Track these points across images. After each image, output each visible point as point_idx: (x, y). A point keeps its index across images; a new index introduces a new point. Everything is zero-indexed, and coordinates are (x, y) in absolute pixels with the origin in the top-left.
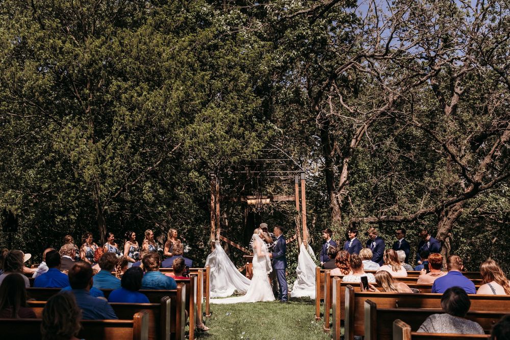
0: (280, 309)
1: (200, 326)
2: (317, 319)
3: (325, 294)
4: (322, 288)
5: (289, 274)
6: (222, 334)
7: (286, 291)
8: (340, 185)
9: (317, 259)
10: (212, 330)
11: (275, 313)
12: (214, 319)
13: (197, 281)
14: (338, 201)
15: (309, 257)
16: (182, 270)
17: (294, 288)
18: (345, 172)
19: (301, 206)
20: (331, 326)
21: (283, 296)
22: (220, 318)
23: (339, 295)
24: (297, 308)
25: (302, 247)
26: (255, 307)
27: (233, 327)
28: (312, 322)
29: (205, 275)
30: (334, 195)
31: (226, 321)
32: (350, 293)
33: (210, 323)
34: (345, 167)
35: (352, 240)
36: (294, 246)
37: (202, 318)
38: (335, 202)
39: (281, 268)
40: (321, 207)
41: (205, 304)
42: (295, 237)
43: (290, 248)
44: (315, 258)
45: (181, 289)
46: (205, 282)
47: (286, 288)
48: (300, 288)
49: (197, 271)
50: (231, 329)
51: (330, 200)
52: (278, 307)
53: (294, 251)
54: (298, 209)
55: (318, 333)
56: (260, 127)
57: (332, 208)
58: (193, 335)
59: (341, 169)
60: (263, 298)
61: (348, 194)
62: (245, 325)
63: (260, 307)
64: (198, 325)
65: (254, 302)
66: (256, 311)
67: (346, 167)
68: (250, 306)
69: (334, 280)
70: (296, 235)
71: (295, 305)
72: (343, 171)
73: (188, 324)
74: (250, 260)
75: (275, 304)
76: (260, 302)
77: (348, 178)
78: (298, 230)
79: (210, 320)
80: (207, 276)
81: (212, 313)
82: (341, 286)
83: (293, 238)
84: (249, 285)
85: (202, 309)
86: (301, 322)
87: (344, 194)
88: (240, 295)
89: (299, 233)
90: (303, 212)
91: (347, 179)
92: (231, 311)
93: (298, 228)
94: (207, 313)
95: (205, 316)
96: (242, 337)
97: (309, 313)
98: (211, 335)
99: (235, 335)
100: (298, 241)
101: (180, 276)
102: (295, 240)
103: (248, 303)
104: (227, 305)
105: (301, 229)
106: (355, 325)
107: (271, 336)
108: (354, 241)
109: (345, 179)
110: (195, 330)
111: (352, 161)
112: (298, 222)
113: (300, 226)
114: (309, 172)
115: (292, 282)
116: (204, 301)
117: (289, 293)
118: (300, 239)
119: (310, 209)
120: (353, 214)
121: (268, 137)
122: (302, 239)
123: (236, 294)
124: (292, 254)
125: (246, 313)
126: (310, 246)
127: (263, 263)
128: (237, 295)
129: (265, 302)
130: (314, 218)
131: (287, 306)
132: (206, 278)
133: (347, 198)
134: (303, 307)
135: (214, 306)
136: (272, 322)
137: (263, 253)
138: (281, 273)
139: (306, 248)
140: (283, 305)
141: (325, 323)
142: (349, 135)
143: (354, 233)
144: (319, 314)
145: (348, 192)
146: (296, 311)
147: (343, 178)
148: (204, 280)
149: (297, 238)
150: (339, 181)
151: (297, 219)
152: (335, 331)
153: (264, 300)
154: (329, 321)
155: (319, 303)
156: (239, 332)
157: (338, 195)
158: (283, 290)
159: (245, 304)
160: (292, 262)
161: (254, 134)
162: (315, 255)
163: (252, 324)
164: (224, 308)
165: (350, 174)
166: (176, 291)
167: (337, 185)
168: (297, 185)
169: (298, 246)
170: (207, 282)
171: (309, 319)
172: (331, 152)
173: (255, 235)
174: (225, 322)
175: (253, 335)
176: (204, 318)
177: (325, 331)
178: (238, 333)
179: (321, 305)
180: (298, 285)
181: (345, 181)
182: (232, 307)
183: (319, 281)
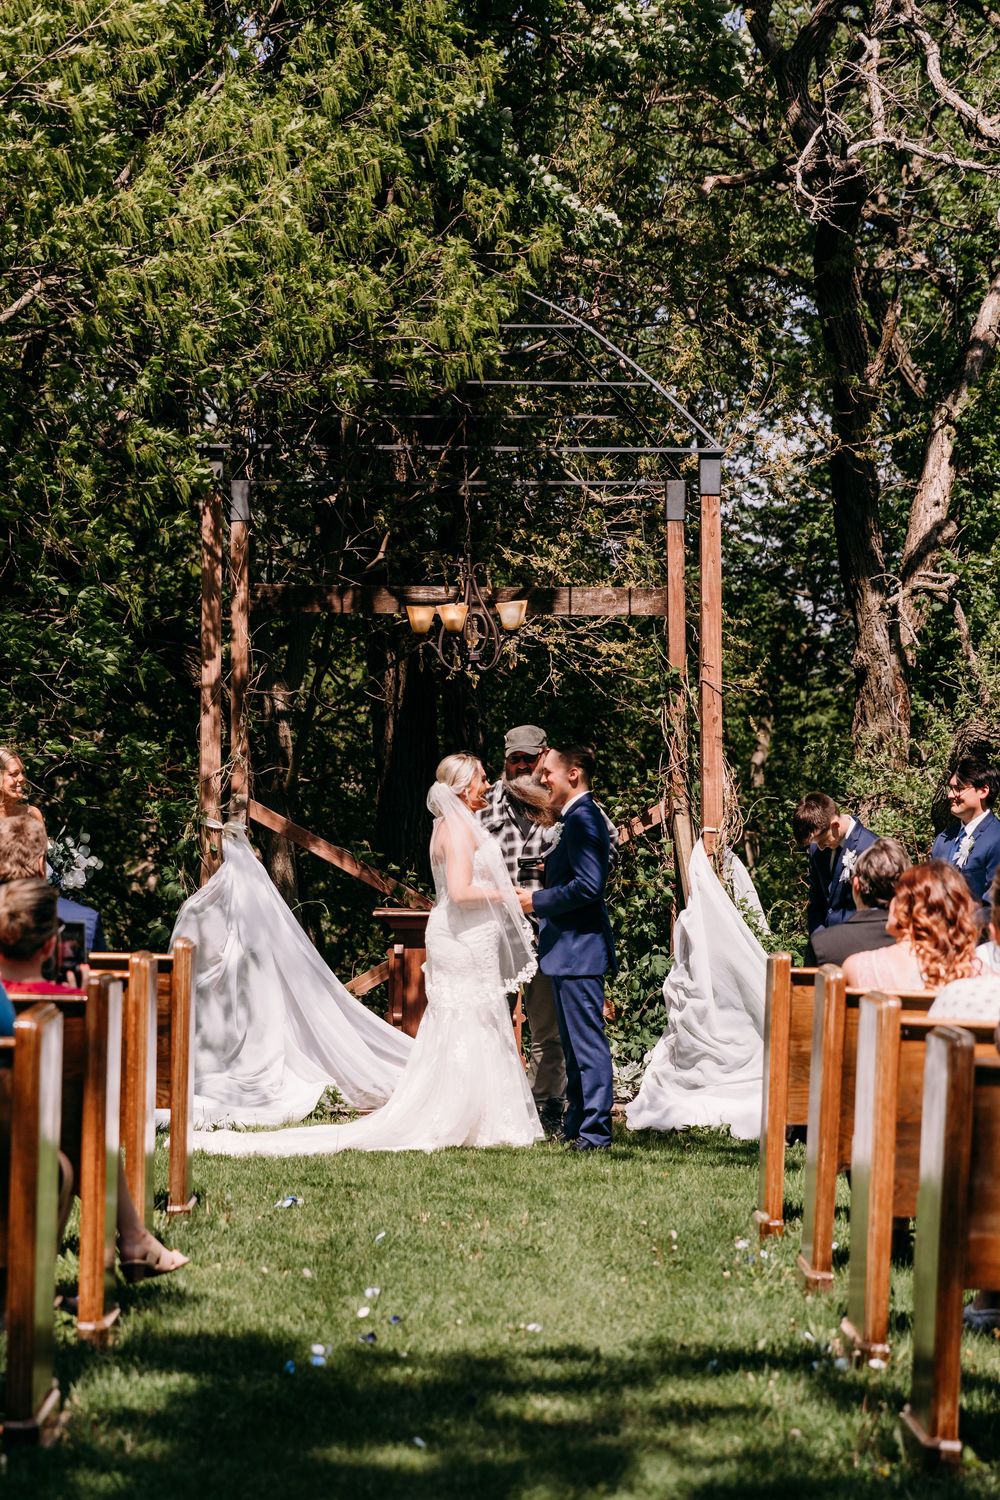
0: (571, 1184)
1: (137, 1251)
2: (766, 1230)
3: (815, 1098)
4: (799, 1064)
5: (619, 1010)
6: (256, 1294)
7: (602, 1089)
8: (912, 544)
9: (774, 928)
10: (205, 1273)
11: (542, 1198)
12: (211, 1225)
13: (125, 1015)
14: (893, 630)
15: (733, 918)
16: (42, 946)
17: (647, 1082)
18: (939, 477)
19: (694, 648)
20: (841, 1258)
21: (589, 1121)
22: (247, 1220)
23: (891, 1085)
24: (659, 1180)
25: (697, 865)
26: (432, 1173)
27: (317, 1263)
28: (741, 1244)
29: (167, 993)
30: (873, 599)
31: (276, 1233)
32: (953, 1065)
33: (193, 1241)
34: (942, 448)
35: (970, 829)
36: (651, 861)
37: (149, 1217)
38: (880, 638)
39: (583, 971)
40: (800, 679)
41: (162, 1157)
42: (658, 813)
43: (630, 874)
44: (764, 924)
45: (38, 1035)
46: (165, 1029)
47: (605, 1081)
48: (678, 1082)
49: (123, 965)
50: (307, 1273)
51: (850, 635)
52: (560, 1174)
53: (651, 891)
54: (678, 662)
55: (770, 1297)
56: (488, 205)
57: (862, 673)
58: (100, 1294)
59: (912, 460)
60: (474, 1130)
61: (951, 591)
62: (380, 1255)
63: (460, 1171)
64: (128, 1249)
65: (428, 1146)
66: (441, 1188)
67: (948, 449)
68: (409, 1169)
69: (867, 1013)
70: (662, 804)
71: (651, 1164)
72: (930, 469)
73: (74, 1245)
74: (414, 933)
75: (545, 1161)
76: (463, 1148)
77: (956, 509)
78: (678, 779)
79: (189, 1229)
80: (180, 994)
81: (200, 1196)
82: (904, 1038)
83: (646, 819)
84: (402, 1062)
85: (150, 1180)
86: (682, 1243)
87: (929, 592)
88: (354, 1115)
89: (682, 791)
90: (705, 675)
91: (951, 517)
92: (307, 1190)
93: (674, 765)
94: (175, 1192)
95: (163, 1208)
96: (363, 1312)
97: (727, 1204)
98: (196, 1299)
99: (328, 1303)
100: (672, 835)
101: (29, 981)
102: (655, 833)
103: (398, 1155)
104: (284, 1161)
105: (694, 772)
106: (974, 1235)
107: (519, 1307)
108: (980, 829)
109: (938, 514)
110: (111, 1270)
111: (980, 416)
112: (679, 731)
113: (685, 755)
114: (738, 484)
115: (636, 1053)
116: (159, 1143)
117: (616, 1107)
118: (682, 823)
119: (743, 671)
120: (978, 700)
121: (530, 267)
122: (696, 827)
123: (331, 1110)
124: (639, 902)
125: (388, 1200)
126: (737, 862)
127: (483, 936)
128: (335, 1116)
129: (489, 1151)
130: (763, 739)
131: (607, 1170)
132: (172, 1004)
133: (943, 620)
134: (693, 1175)
135: (214, 1163)
136: (527, 1242)
137: (481, 888)
138: (580, 995)
139: (718, 870)
140: (583, 1164)
141: (809, 1248)
142: (970, 273)
143: (978, 785)
144: (778, 1209)
145: (953, 579)
146: (655, 1195)
147: (928, 512)
148: (160, 1017)
149: (670, 821)
150: (905, 524)
151: (672, 716)
152: (864, 1286)
153: (485, 1141)
154: (828, 1236)
155: (778, 1151)
156: (347, 1285)
157: (900, 597)
158: (586, 1088)
159: (377, 1158)
160: (641, 946)
161: (457, 245)
162: (766, 906)
163: (418, 1249)
164: (266, 1174)
165: (966, 485)
166: (11, 1042)
167: (893, 543)
168: (674, 533)
169: (671, 865)
170: (178, 1031)
171: (723, 1228)
172: (865, 360)
173: (440, 794)
174: (270, 1238)
175: (426, 1299)
176: (159, 1219)
177: (809, 1286)
178: (342, 1293)
179: (792, 1166)
180: (668, 1067)
181: (938, 527)
182: (311, 1172)
183: (782, 1030)
